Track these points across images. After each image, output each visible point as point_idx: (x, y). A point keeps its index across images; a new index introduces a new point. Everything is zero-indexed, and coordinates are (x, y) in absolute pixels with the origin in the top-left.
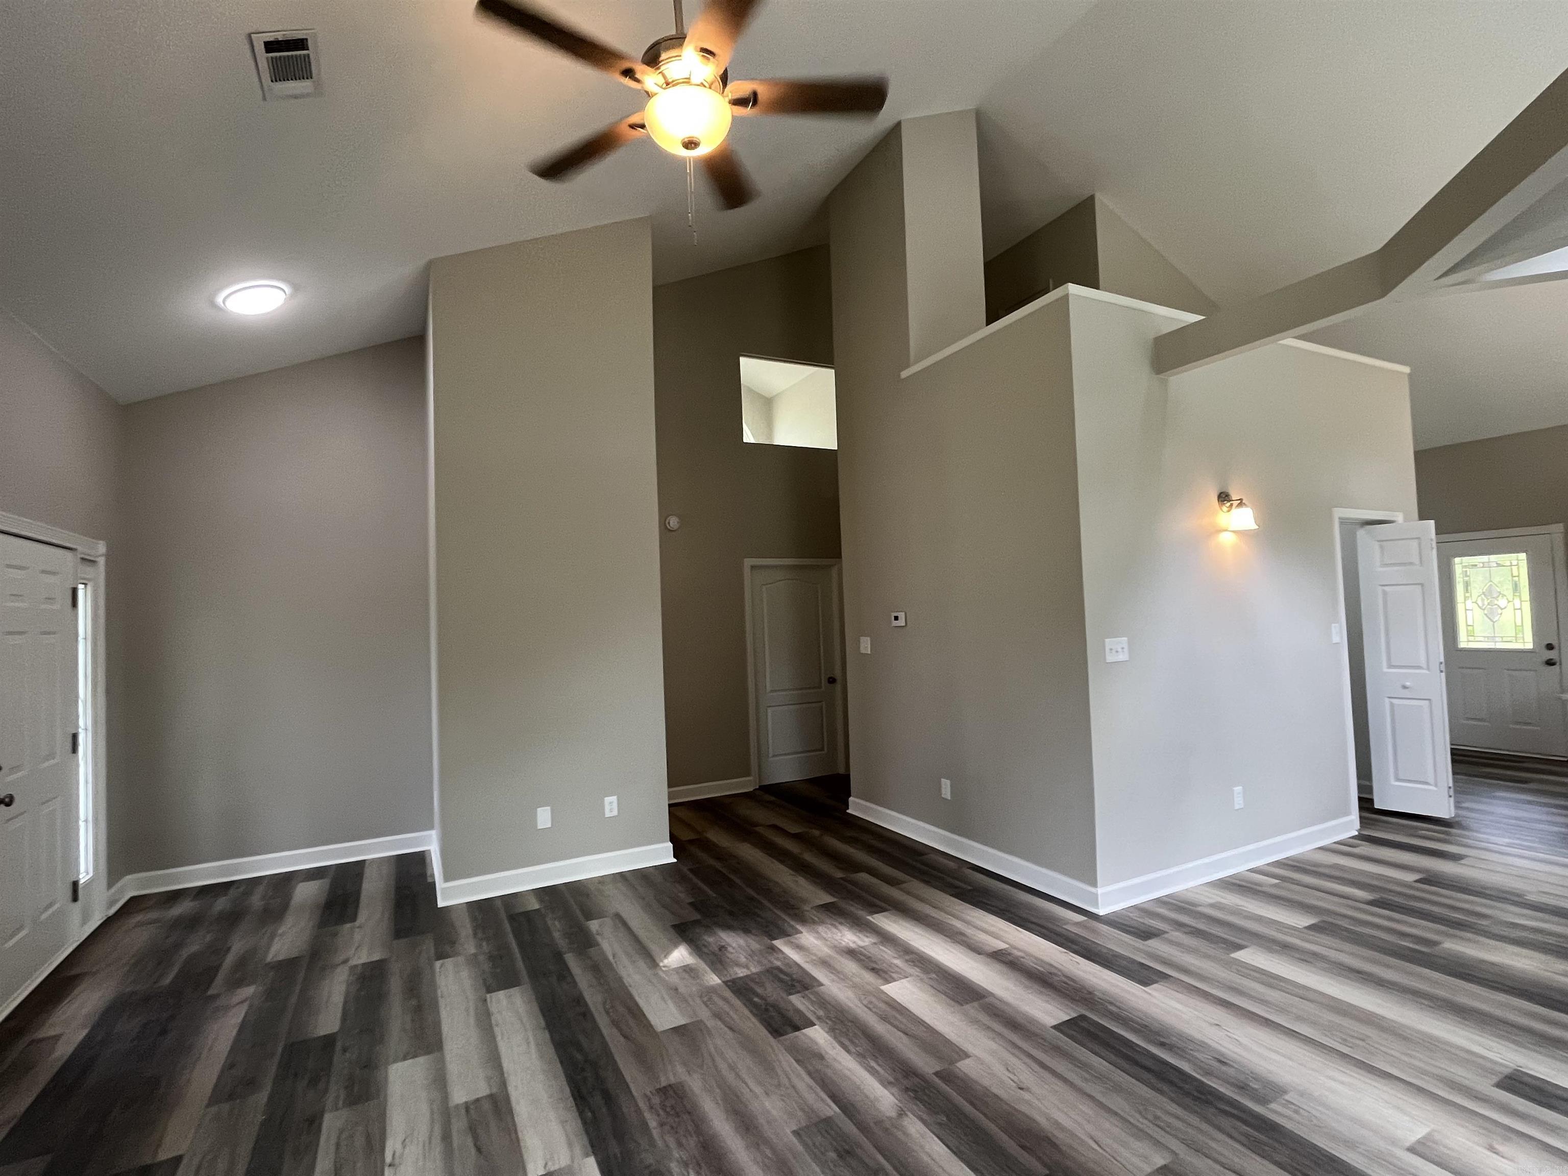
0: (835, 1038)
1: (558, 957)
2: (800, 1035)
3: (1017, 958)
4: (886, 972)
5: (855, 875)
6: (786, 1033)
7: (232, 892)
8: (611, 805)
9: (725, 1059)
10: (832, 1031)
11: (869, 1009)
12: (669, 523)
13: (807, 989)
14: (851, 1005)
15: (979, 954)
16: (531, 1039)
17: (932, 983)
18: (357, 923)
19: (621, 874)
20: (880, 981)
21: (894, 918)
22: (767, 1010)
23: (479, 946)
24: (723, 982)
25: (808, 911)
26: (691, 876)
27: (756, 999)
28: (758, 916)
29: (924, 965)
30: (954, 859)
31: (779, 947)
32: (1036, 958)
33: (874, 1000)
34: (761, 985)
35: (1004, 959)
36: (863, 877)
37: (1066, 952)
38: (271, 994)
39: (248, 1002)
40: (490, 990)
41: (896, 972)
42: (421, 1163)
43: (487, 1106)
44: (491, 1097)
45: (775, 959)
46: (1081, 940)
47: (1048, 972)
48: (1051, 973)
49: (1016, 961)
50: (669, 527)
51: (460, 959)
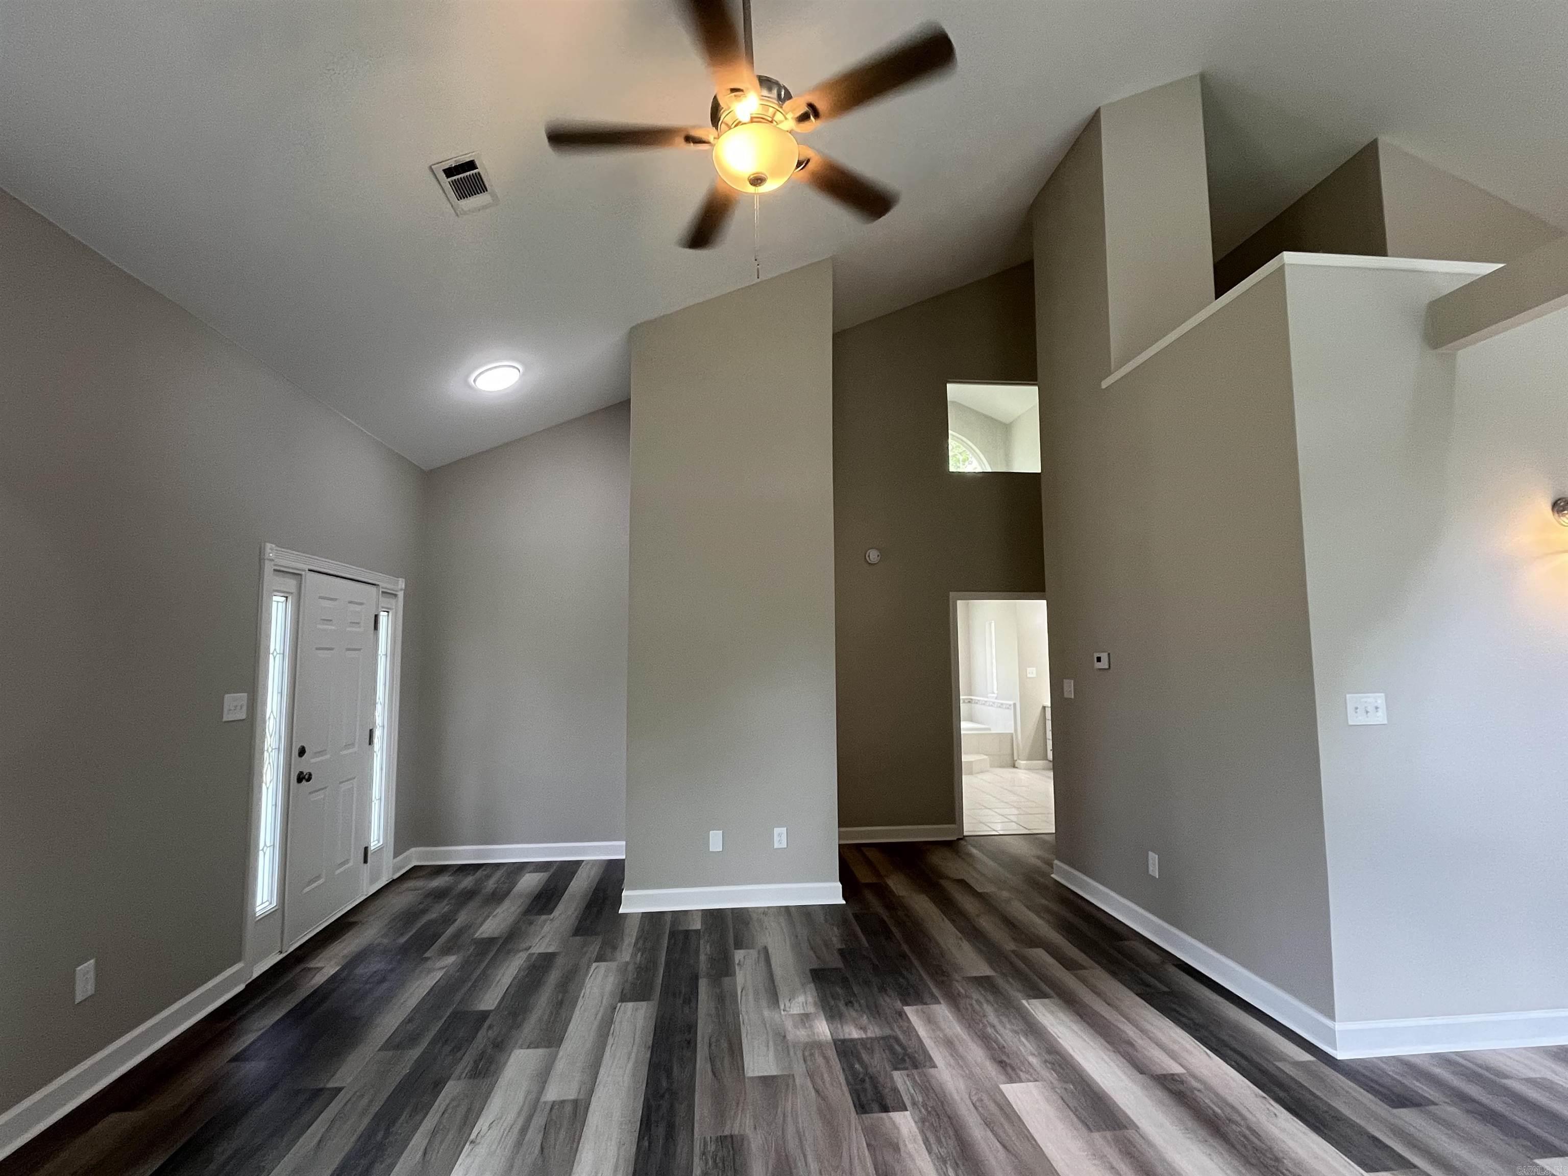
0: (922, 1132)
1: (695, 978)
2: (886, 1118)
3: (1193, 1089)
4: (1013, 1069)
5: (1030, 950)
6: (872, 1112)
7: (479, 873)
8: (780, 837)
9: (796, 1123)
10: (922, 1122)
11: (976, 1108)
12: (869, 556)
13: (916, 1067)
14: (956, 1097)
15: (1142, 1072)
16: (633, 1055)
17: (1066, 1097)
18: (552, 916)
19: (787, 908)
20: (1003, 1078)
21: (1054, 1008)
22: (863, 1081)
23: (634, 955)
24: (833, 1040)
25: (957, 981)
26: (854, 921)
27: (857, 1066)
28: (901, 975)
29: (1063, 1069)
30: (1159, 951)
31: (910, 1015)
32: (1217, 1095)
33: (985, 1098)
34: (871, 1051)
35: (1172, 1087)
36: (1039, 954)
37: (1264, 1097)
38: (466, 967)
39: (445, 970)
40: (623, 999)
41: (1027, 1072)
42: (494, 1147)
43: (568, 1109)
44: (575, 1102)
45: (897, 1026)
46: (1294, 1086)
47: (1227, 1119)
48: (1230, 1120)
49: (1189, 1093)
50: (870, 562)
51: (613, 965)
